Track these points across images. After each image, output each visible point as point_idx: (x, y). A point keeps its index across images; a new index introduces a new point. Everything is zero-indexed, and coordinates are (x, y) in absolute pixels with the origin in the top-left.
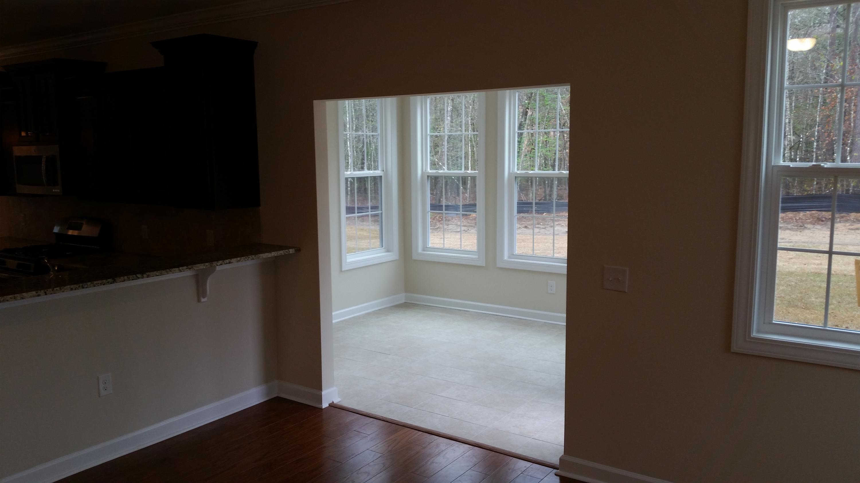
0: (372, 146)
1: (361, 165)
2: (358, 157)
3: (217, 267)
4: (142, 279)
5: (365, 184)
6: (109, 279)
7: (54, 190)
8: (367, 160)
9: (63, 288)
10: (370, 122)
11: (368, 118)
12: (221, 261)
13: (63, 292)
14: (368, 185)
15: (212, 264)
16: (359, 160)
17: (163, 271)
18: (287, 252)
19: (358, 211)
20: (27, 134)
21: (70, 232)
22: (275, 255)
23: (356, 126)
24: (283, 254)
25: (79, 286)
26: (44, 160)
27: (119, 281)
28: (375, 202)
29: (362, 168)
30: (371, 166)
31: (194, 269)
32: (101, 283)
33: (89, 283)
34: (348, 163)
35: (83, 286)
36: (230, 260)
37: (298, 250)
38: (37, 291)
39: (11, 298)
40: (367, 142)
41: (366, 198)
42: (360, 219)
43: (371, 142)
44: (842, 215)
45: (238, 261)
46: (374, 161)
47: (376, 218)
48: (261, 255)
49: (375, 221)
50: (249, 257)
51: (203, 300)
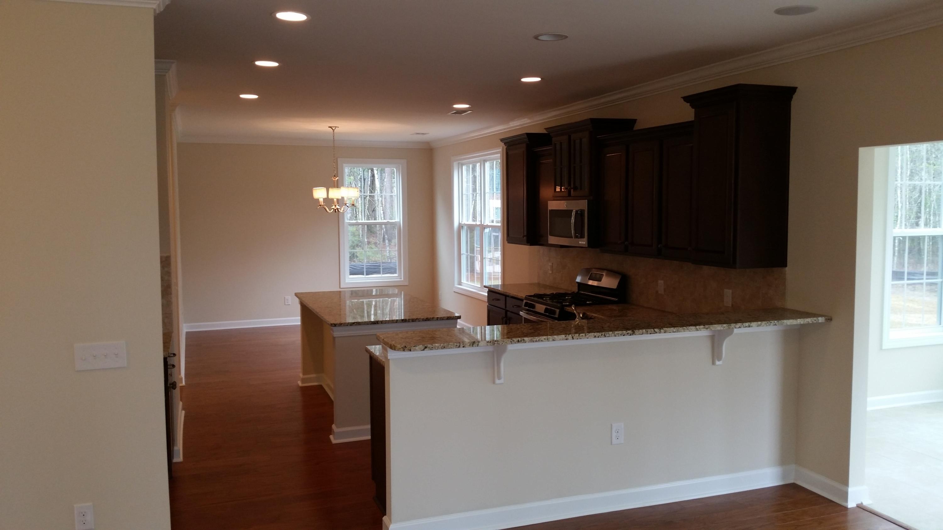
0: (932, 196)
1: (914, 219)
2: (911, 209)
3: (735, 330)
4: (659, 334)
5: (919, 244)
6: (629, 330)
7: (580, 242)
8: (925, 213)
9: (588, 335)
10: (932, 166)
11: (929, 161)
12: (740, 324)
13: (587, 338)
14: (924, 245)
15: (731, 325)
16: (912, 213)
17: (680, 329)
18: (815, 320)
19: (908, 277)
20: (561, 189)
21: (591, 283)
22: (801, 323)
23: (911, 170)
24: (811, 322)
25: (602, 335)
26: (573, 214)
27: (638, 334)
28: (932, 266)
29: (917, 225)
30: (930, 221)
31: (711, 330)
32: (621, 334)
33: (611, 333)
34: (897, 216)
35: (605, 335)
36: (749, 324)
37: (829, 319)
38: (565, 335)
39: (545, 339)
40: (926, 191)
41: (920, 261)
42: (910, 287)
43: (932, 191)
45: (759, 325)
46: (935, 214)
47: (933, 287)
48: (785, 321)
49: (931, 291)
50: (771, 323)
51: (718, 363)
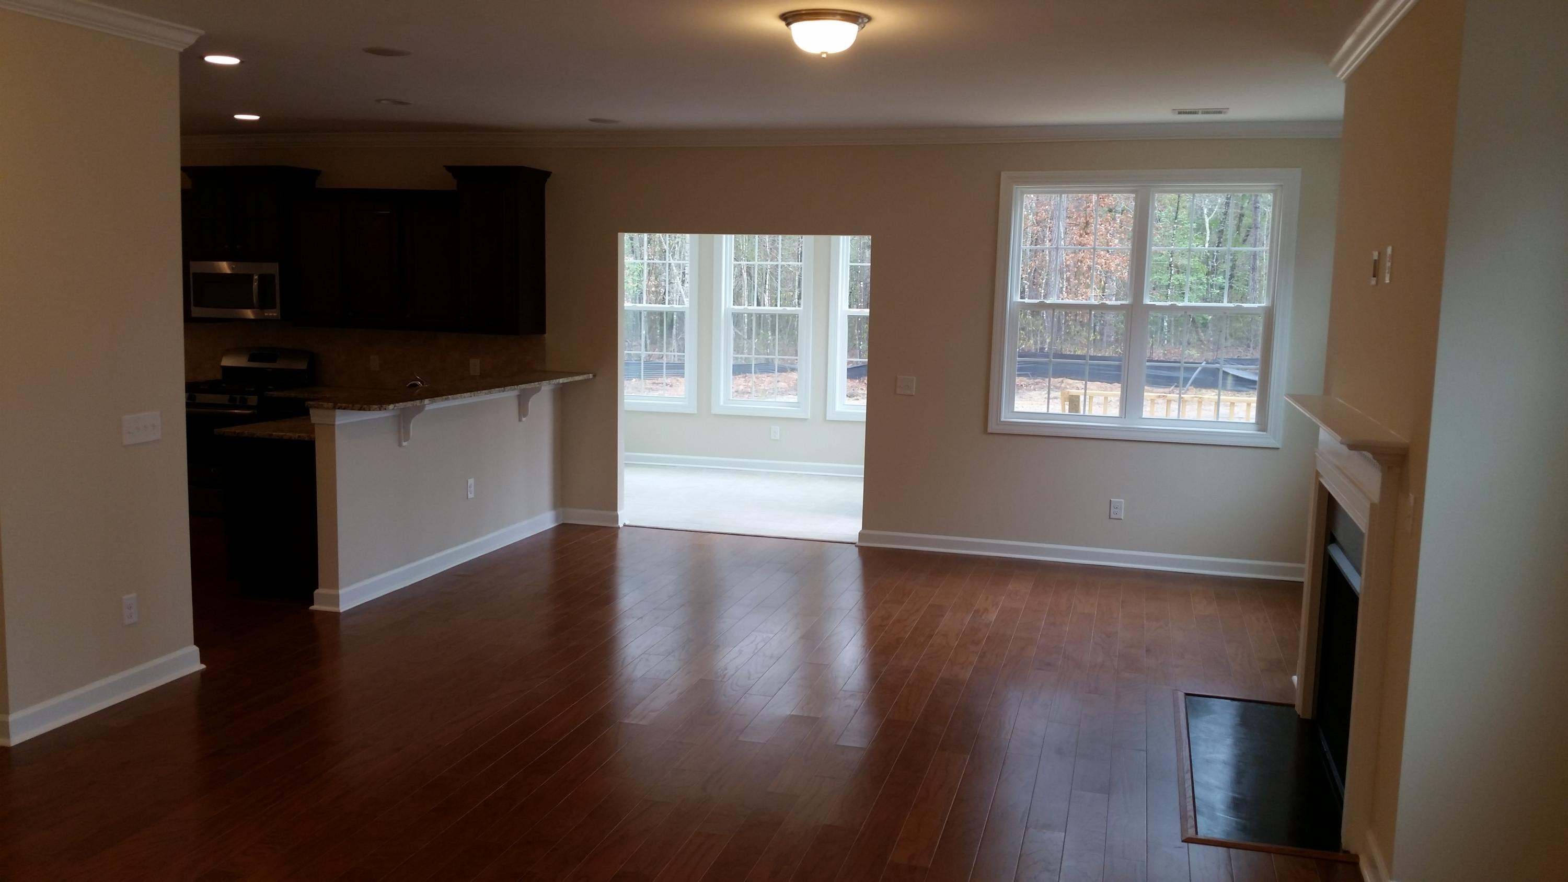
7: (270, 315)
18: (582, 377)
24: (577, 380)
26: (256, 278)
37: (595, 375)
44: (1036, 381)
51: (524, 419)
